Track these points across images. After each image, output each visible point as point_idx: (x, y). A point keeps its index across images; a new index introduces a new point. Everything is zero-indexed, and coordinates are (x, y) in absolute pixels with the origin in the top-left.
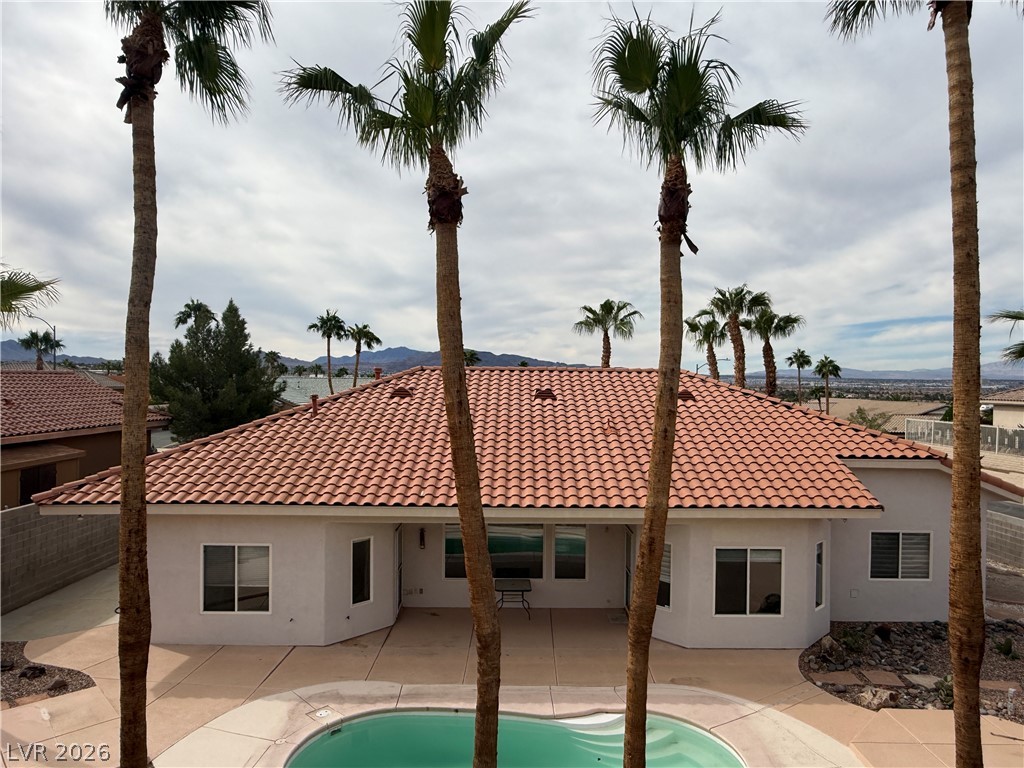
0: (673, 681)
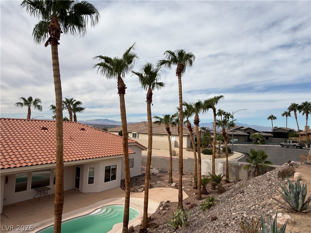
0: (103, 199)
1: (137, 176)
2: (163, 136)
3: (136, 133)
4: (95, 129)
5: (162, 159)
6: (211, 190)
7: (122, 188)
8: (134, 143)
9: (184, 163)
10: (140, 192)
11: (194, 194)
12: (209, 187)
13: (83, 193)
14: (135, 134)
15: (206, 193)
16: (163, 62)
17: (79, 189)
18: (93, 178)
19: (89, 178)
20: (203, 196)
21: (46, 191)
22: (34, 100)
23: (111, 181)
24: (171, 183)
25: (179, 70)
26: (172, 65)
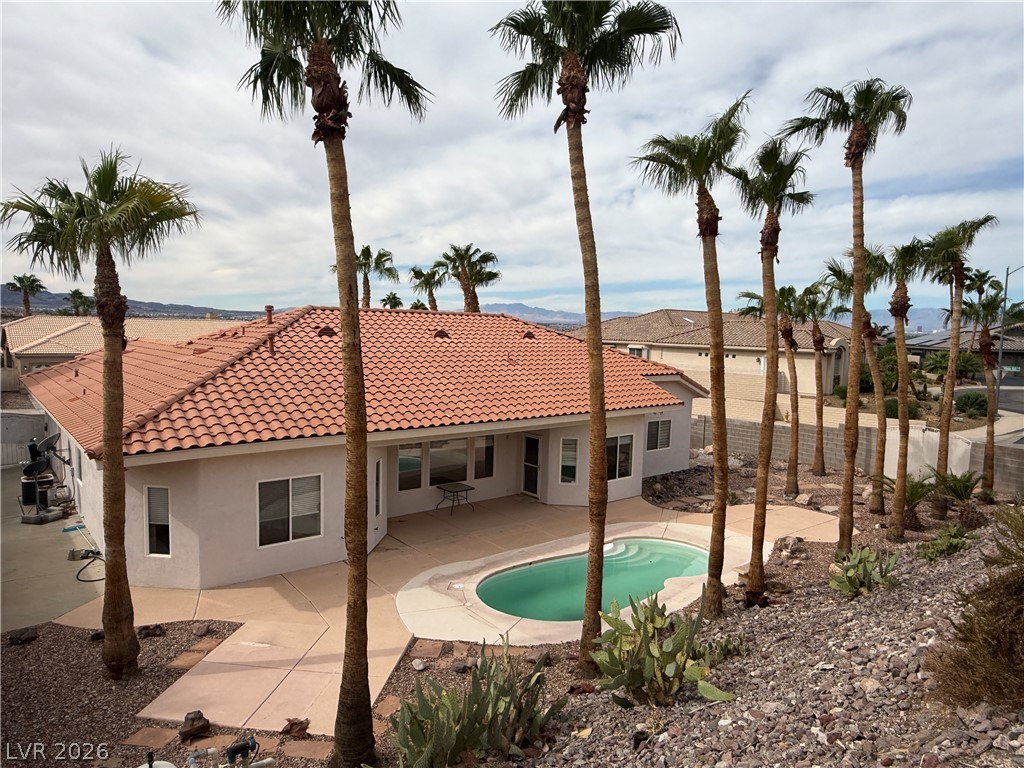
1: (679, 472)
2: (734, 356)
3: (640, 347)
4: (559, 334)
5: (748, 428)
6: (930, 519)
7: (648, 501)
8: (672, 374)
9: (828, 439)
10: (705, 512)
11: (877, 526)
12: (924, 511)
13: (551, 505)
14: (638, 350)
15: (918, 527)
16: (803, 124)
17: (536, 493)
18: (573, 469)
19: (563, 466)
20: (908, 533)
21: (464, 494)
22: (375, 255)
23: (618, 479)
24: (794, 495)
25: (857, 146)
26: (829, 131)
